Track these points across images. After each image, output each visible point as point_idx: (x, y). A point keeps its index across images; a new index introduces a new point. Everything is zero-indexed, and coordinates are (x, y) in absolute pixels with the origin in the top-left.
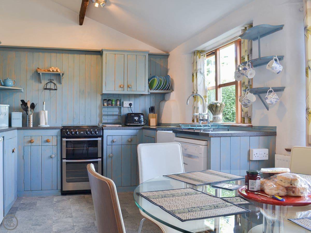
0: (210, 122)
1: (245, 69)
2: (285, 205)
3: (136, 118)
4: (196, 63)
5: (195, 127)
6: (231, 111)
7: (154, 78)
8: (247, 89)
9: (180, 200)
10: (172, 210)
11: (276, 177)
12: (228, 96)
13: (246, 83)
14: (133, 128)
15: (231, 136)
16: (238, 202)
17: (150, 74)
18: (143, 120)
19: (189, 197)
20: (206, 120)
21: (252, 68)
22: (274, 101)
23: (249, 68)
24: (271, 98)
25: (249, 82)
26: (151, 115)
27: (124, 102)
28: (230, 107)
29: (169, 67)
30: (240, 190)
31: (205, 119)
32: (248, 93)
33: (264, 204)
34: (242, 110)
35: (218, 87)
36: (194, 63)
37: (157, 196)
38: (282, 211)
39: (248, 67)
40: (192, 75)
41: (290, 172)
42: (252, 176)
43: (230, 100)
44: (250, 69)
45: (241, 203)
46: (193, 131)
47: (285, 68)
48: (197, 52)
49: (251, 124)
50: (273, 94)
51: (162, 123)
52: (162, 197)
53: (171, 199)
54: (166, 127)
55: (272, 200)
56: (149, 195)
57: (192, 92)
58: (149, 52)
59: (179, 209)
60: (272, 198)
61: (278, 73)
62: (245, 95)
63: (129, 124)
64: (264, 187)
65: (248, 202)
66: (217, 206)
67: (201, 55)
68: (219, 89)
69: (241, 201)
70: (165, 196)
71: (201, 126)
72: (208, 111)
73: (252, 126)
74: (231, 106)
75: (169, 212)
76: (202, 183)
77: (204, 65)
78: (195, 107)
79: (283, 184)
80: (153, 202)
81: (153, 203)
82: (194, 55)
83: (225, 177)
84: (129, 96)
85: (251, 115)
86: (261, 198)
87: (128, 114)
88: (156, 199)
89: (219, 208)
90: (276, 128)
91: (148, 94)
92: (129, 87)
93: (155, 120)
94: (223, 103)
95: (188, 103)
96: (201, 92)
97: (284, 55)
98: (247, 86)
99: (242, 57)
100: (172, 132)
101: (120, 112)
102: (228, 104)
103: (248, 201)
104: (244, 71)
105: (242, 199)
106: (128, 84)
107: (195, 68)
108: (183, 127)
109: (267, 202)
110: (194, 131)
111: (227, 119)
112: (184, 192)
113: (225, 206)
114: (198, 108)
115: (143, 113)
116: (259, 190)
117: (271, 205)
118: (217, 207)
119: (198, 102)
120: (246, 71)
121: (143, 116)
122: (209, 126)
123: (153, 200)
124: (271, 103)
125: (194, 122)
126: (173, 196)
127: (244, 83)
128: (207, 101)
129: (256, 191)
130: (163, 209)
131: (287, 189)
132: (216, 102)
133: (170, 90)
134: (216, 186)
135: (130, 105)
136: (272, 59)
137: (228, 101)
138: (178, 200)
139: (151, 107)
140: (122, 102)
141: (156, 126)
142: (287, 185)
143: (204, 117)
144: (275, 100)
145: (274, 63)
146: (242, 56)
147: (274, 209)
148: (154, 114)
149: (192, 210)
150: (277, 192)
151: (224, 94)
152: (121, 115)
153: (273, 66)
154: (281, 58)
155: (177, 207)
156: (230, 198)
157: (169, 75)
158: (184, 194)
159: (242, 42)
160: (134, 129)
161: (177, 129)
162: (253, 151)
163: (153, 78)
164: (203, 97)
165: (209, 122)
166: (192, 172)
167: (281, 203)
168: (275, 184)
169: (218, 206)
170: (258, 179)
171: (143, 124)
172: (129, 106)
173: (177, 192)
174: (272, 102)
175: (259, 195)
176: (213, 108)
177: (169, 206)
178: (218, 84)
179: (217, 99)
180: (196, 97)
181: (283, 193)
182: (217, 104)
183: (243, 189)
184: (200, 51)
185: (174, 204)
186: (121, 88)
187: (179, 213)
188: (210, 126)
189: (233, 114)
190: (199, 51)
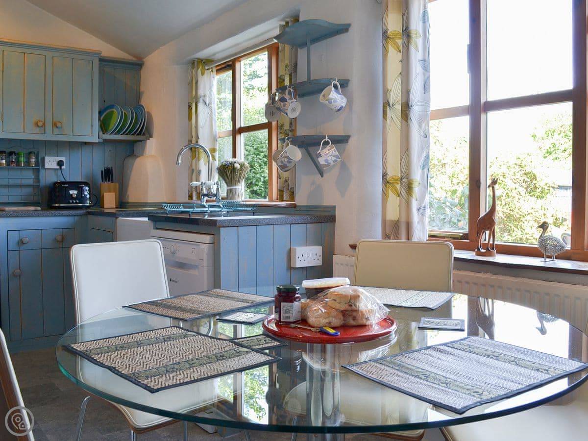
0: (222, 199)
1: (283, 100)
2: (340, 341)
3: (73, 192)
4: (197, 83)
5: (192, 209)
6: (262, 179)
7: (111, 110)
8: (287, 138)
9: (151, 352)
10: (133, 373)
11: (327, 294)
12: (255, 149)
13: (287, 127)
14: (65, 212)
15: (257, 223)
16: (260, 345)
17: (102, 101)
18: (88, 196)
19: (170, 344)
20: (214, 194)
21: (295, 98)
22: (331, 159)
23: (291, 99)
24: (327, 154)
25: (291, 124)
26: (106, 184)
27: (46, 158)
28: (260, 171)
29: (142, 89)
30: (266, 323)
31: (212, 193)
32: (288, 145)
33: (308, 344)
34: (279, 177)
35: (236, 132)
36: (192, 85)
37: (106, 348)
38: (337, 354)
39: (289, 96)
40: (188, 107)
41: (349, 284)
42: (286, 295)
43: (260, 157)
44: (293, 101)
45: (266, 346)
46: (188, 217)
47: (350, 102)
48: (198, 63)
49: (294, 201)
50: (329, 148)
51: (128, 203)
52: (116, 350)
53: (134, 351)
54: (138, 209)
55: (318, 335)
56: (88, 349)
57: (189, 141)
58: (102, 55)
59: (147, 369)
60: (319, 331)
61: (339, 110)
62: (284, 148)
63: (57, 205)
64: (306, 315)
65: (278, 343)
66: (221, 356)
67: (206, 68)
68: (239, 136)
69: (266, 343)
70: (123, 347)
71: (204, 207)
72: (219, 179)
73: (295, 206)
74: (262, 170)
75: (127, 377)
76: (199, 316)
77: (211, 88)
78: (193, 170)
79: (338, 306)
80: (96, 360)
81: (96, 363)
82: (193, 67)
83: (243, 301)
84: (56, 146)
85: (294, 185)
86: (303, 333)
87: (56, 183)
88: (103, 355)
89: (224, 359)
90: (335, 208)
91: (99, 142)
92: (57, 127)
93: (114, 195)
94: (246, 163)
95: (180, 161)
96: (204, 142)
97: (350, 79)
98: (287, 131)
99: (280, 78)
100: (146, 219)
101: (37, 179)
102: (257, 165)
103: (278, 341)
104: (282, 104)
105: (268, 339)
106: (54, 120)
107: (194, 93)
108: (169, 209)
109: (311, 341)
110: (190, 216)
111: (254, 193)
112: (162, 335)
113: (236, 355)
114: (199, 172)
115: (88, 182)
116: (299, 320)
117: (319, 345)
118: (221, 358)
119: (199, 160)
120: (286, 104)
121: (89, 187)
122: (219, 207)
123: (96, 357)
124: (326, 163)
125: (192, 199)
126: (139, 344)
127: (282, 126)
128: (217, 159)
129: (293, 323)
130: (116, 372)
131: (344, 313)
132: (232, 160)
133: (144, 134)
134: (224, 318)
135: (60, 163)
136: (330, 84)
137: (256, 160)
138: (149, 351)
139: (105, 169)
140: (41, 159)
141: (116, 208)
142: (343, 307)
143: (209, 189)
144: (333, 158)
145: (332, 92)
146: (279, 76)
147: (324, 351)
148: (112, 183)
149: (174, 368)
150: (327, 321)
151: (249, 145)
152: (39, 186)
153: (330, 96)
154: (344, 84)
155: (145, 365)
156: (248, 339)
157: (143, 105)
158: (161, 338)
159: (280, 48)
160: (68, 216)
161: (157, 213)
162: (295, 249)
163: (110, 108)
164: (209, 152)
165: (220, 198)
166: (181, 296)
167: (333, 340)
168: (323, 307)
169: (223, 356)
170: (297, 300)
171: (88, 204)
172: (58, 167)
173: (147, 337)
174: (329, 162)
175: (299, 328)
176: (228, 172)
177: (128, 366)
178: (238, 126)
179: (234, 156)
180: (195, 151)
181: (337, 322)
182: (235, 164)
183: (272, 319)
184: (204, 60)
185: (139, 361)
186: (38, 129)
187: (147, 377)
188: (222, 206)
189: (265, 182)
190: (202, 61)
